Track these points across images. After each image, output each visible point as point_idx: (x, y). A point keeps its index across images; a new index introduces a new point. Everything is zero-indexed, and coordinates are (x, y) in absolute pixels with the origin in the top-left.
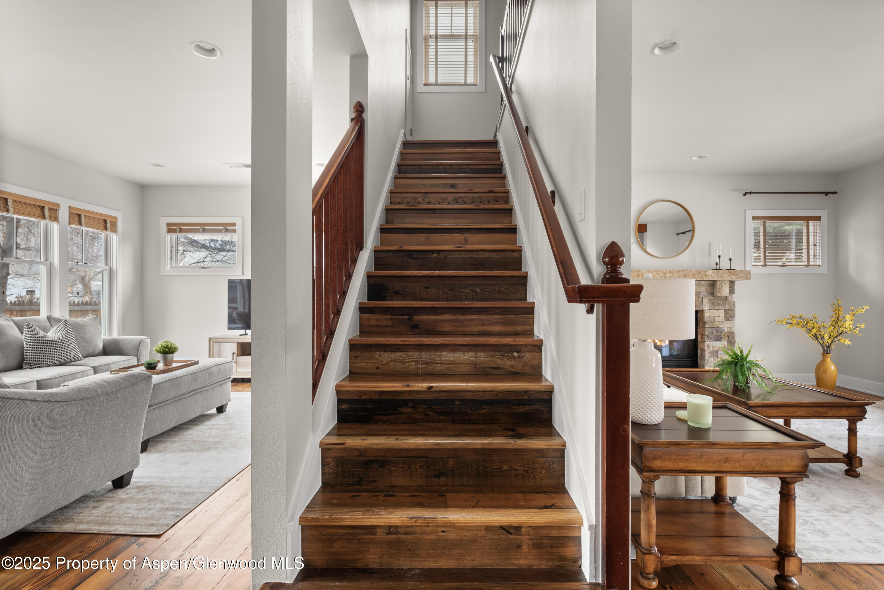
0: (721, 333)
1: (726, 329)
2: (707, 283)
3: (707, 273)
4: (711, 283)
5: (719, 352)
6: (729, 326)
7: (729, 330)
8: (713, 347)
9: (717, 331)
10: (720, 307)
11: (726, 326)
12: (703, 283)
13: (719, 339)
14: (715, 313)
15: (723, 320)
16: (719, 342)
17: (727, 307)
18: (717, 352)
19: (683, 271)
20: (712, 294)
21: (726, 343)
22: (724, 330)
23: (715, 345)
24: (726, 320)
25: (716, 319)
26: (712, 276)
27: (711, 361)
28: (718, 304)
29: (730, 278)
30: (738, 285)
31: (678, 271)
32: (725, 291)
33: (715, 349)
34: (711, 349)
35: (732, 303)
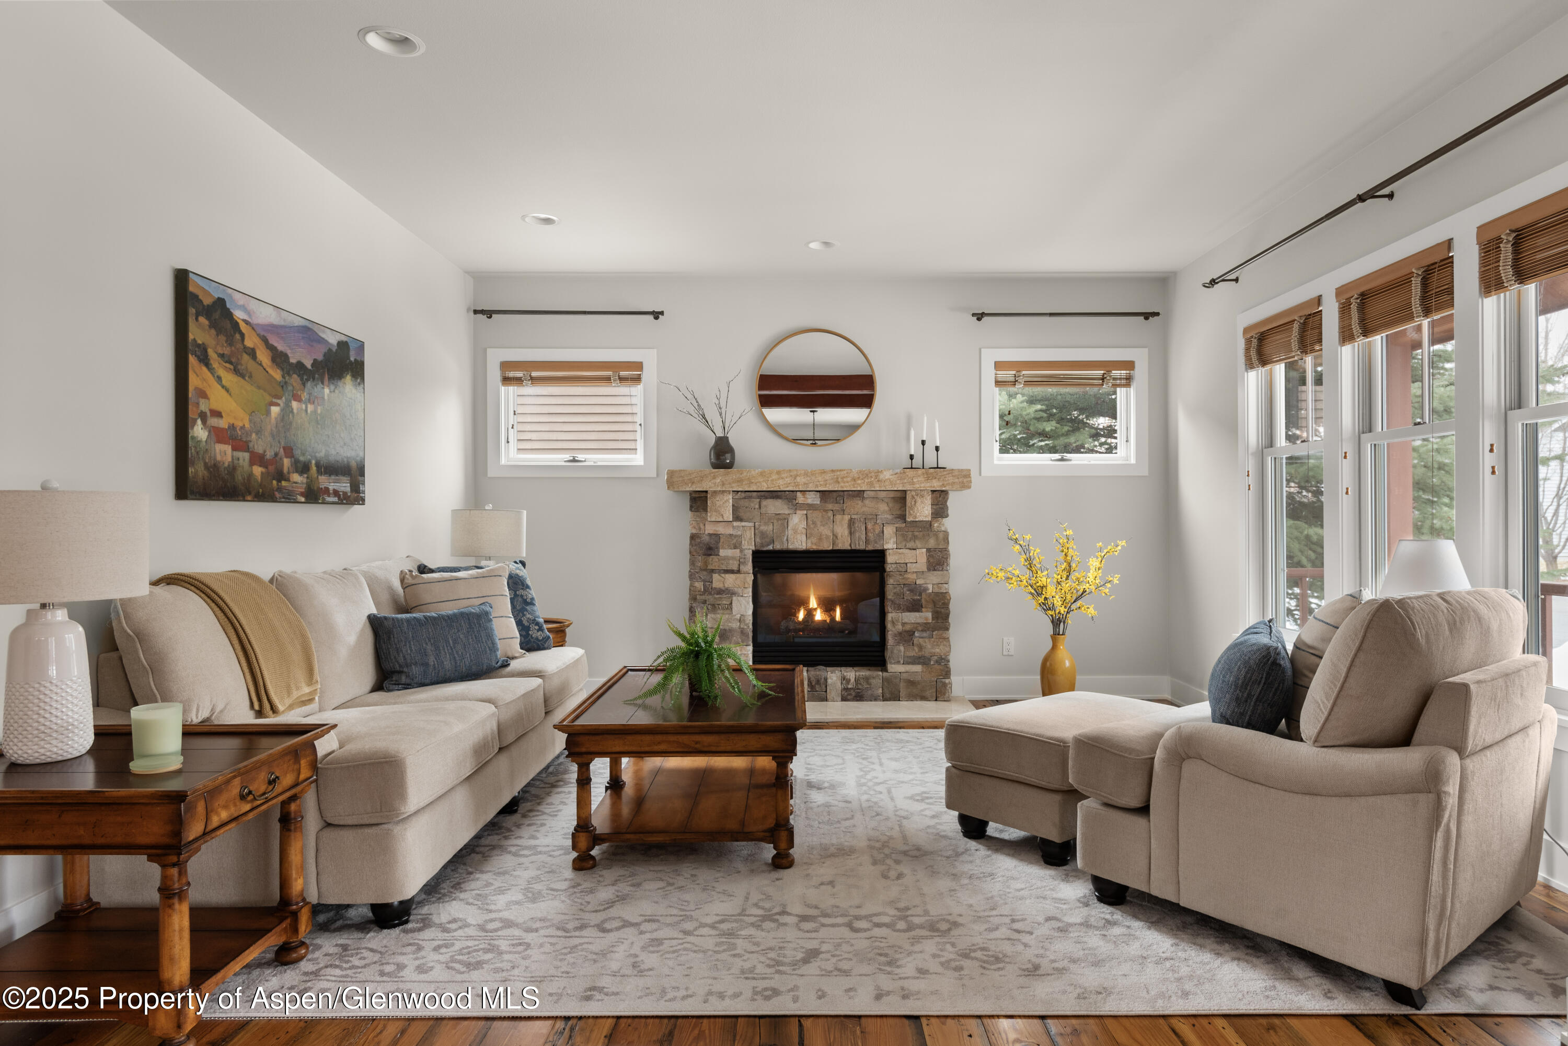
0: (920, 595)
1: (930, 587)
2: (892, 495)
3: (881, 477)
4: (899, 495)
5: (917, 634)
6: (936, 580)
7: (936, 590)
8: (904, 624)
9: (911, 591)
10: (918, 544)
11: (930, 583)
12: (883, 495)
13: (915, 607)
14: (907, 556)
15: (925, 569)
16: (917, 614)
17: (932, 543)
18: (911, 633)
19: (833, 471)
20: (903, 517)
21: (929, 615)
22: (926, 589)
23: (906, 620)
24: (929, 570)
25: (912, 568)
26: (891, 483)
27: (900, 651)
28: (915, 538)
29: (936, 485)
30: (954, 501)
31: (824, 472)
32: (923, 510)
33: (908, 628)
34: (900, 627)
35: (941, 535)
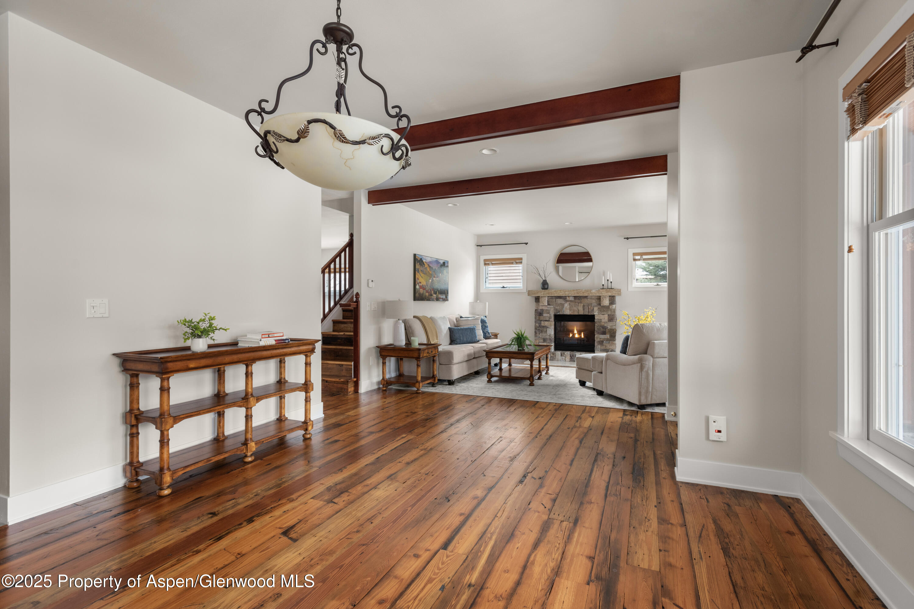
0: (606, 329)
1: (609, 327)
2: (596, 297)
3: (592, 292)
4: (599, 297)
5: (604, 342)
6: (611, 325)
7: (611, 328)
8: (600, 338)
9: (603, 328)
10: (605, 313)
11: (609, 326)
12: (594, 297)
13: (604, 333)
14: (602, 317)
15: (607, 321)
16: (605, 335)
17: (609, 313)
18: (603, 342)
19: (577, 290)
20: (600, 304)
21: (608, 336)
22: (608, 328)
23: (601, 337)
24: (608, 321)
25: (603, 321)
26: (595, 293)
27: (599, 347)
28: (604, 311)
29: (610, 294)
30: (617, 299)
31: (574, 290)
32: (606, 302)
33: (601, 340)
34: (599, 340)
35: (613, 310)
